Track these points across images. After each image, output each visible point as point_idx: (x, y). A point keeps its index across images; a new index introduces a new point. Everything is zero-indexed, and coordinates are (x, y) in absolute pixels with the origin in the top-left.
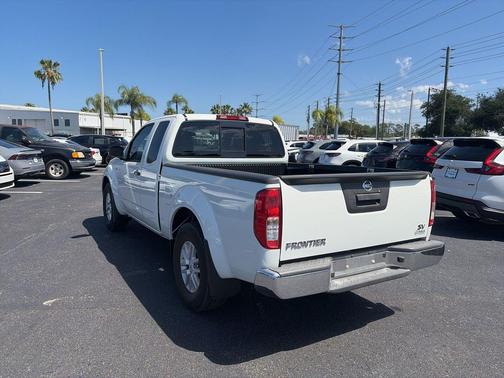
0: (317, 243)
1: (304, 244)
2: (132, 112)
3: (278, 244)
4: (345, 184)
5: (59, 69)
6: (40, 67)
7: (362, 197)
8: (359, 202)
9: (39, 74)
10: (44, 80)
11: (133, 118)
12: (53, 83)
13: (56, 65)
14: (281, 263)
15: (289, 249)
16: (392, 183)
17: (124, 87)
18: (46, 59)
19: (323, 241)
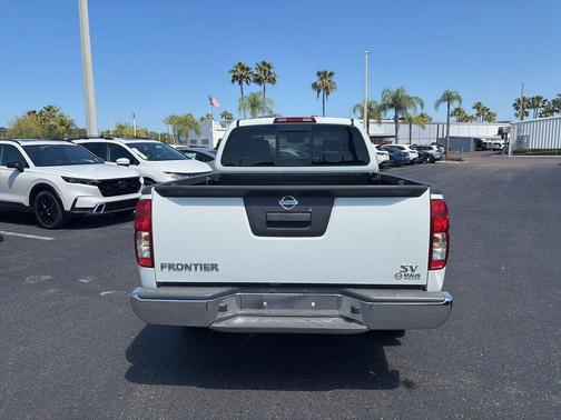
0: (205, 268)
1: (187, 267)
2: (396, 117)
3: (150, 263)
4: (250, 199)
5: (334, 78)
6: (316, 79)
7: (274, 216)
8: (270, 223)
9: (315, 86)
10: (319, 91)
11: (396, 122)
12: (328, 93)
13: (331, 74)
14: (160, 285)
15: (166, 270)
16: (337, 200)
17: (388, 91)
18: (322, 70)
19: (214, 267)
